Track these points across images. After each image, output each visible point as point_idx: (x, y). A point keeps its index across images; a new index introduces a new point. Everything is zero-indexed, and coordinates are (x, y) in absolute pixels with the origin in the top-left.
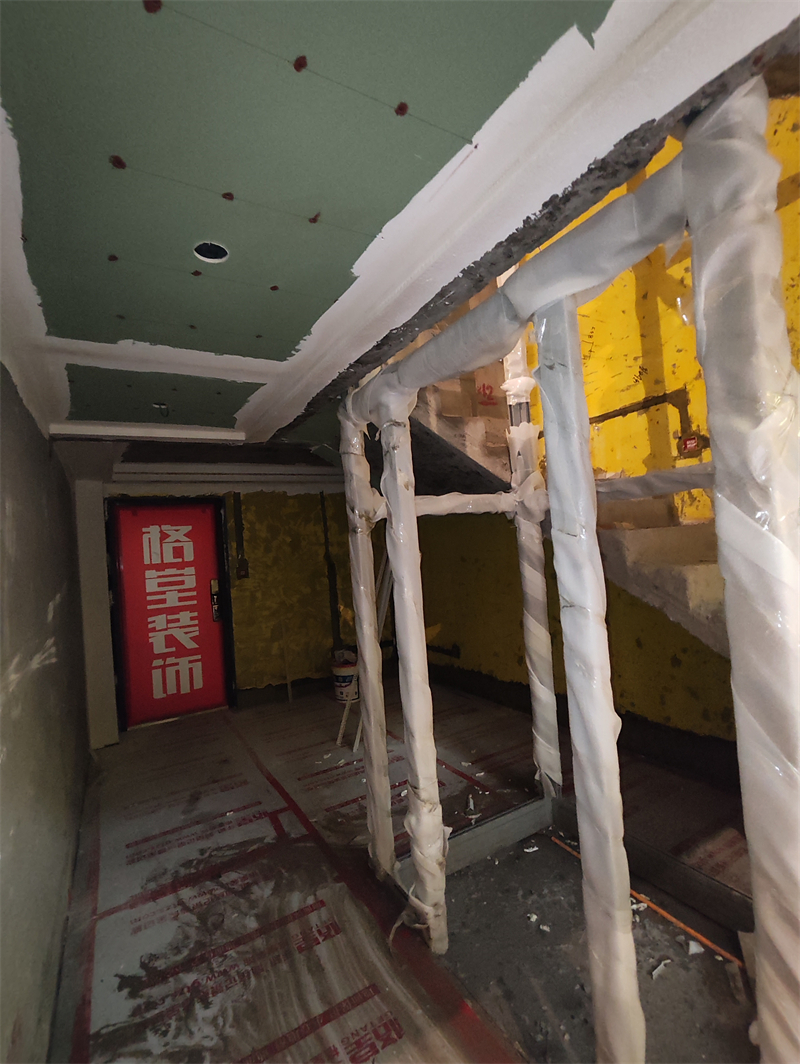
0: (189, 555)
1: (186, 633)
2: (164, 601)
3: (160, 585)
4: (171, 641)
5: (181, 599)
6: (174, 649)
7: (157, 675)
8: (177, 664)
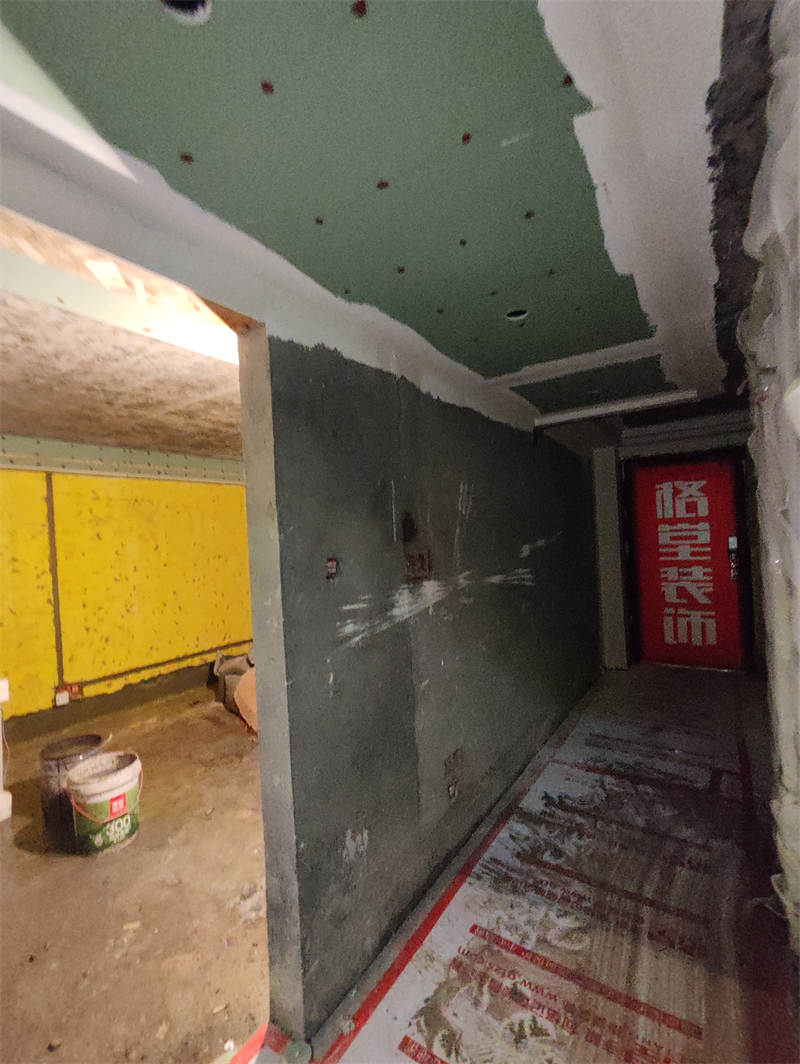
0: (703, 510)
1: (699, 588)
2: (676, 554)
3: (673, 538)
4: (682, 592)
5: (693, 554)
6: (684, 601)
7: (668, 622)
8: (689, 616)
